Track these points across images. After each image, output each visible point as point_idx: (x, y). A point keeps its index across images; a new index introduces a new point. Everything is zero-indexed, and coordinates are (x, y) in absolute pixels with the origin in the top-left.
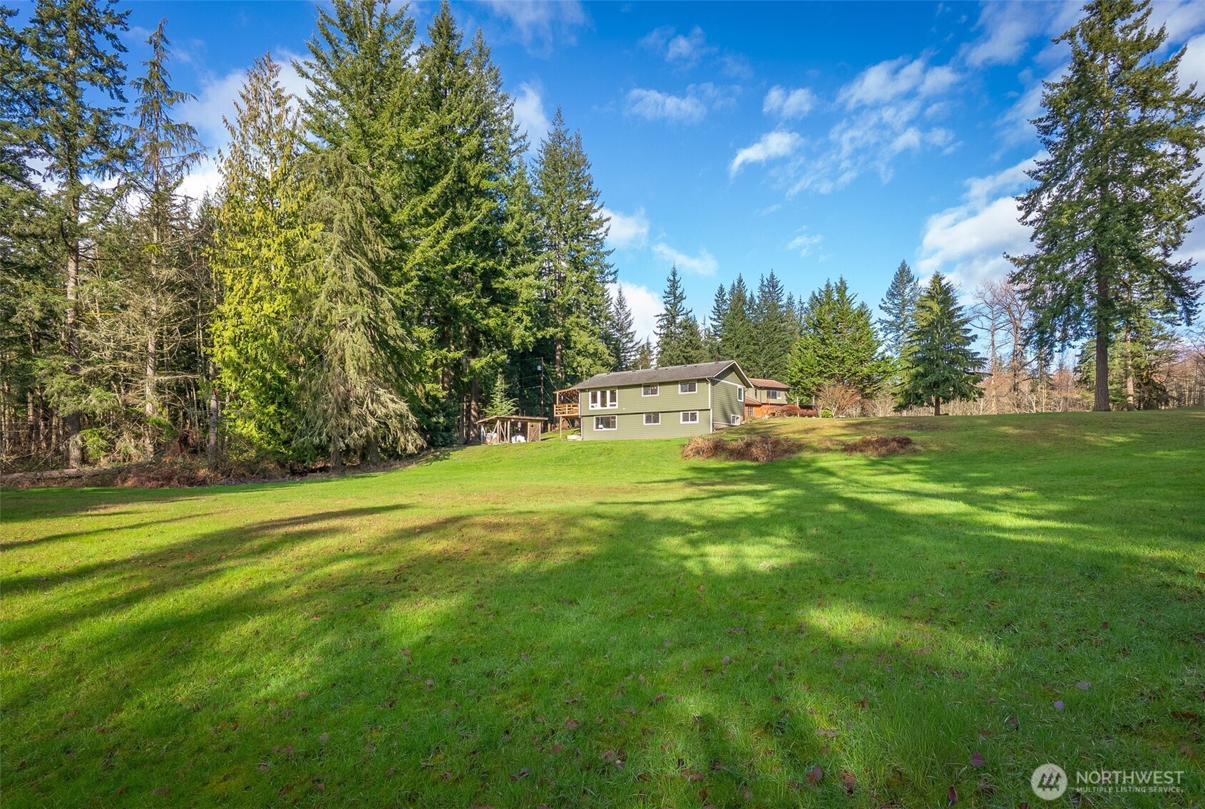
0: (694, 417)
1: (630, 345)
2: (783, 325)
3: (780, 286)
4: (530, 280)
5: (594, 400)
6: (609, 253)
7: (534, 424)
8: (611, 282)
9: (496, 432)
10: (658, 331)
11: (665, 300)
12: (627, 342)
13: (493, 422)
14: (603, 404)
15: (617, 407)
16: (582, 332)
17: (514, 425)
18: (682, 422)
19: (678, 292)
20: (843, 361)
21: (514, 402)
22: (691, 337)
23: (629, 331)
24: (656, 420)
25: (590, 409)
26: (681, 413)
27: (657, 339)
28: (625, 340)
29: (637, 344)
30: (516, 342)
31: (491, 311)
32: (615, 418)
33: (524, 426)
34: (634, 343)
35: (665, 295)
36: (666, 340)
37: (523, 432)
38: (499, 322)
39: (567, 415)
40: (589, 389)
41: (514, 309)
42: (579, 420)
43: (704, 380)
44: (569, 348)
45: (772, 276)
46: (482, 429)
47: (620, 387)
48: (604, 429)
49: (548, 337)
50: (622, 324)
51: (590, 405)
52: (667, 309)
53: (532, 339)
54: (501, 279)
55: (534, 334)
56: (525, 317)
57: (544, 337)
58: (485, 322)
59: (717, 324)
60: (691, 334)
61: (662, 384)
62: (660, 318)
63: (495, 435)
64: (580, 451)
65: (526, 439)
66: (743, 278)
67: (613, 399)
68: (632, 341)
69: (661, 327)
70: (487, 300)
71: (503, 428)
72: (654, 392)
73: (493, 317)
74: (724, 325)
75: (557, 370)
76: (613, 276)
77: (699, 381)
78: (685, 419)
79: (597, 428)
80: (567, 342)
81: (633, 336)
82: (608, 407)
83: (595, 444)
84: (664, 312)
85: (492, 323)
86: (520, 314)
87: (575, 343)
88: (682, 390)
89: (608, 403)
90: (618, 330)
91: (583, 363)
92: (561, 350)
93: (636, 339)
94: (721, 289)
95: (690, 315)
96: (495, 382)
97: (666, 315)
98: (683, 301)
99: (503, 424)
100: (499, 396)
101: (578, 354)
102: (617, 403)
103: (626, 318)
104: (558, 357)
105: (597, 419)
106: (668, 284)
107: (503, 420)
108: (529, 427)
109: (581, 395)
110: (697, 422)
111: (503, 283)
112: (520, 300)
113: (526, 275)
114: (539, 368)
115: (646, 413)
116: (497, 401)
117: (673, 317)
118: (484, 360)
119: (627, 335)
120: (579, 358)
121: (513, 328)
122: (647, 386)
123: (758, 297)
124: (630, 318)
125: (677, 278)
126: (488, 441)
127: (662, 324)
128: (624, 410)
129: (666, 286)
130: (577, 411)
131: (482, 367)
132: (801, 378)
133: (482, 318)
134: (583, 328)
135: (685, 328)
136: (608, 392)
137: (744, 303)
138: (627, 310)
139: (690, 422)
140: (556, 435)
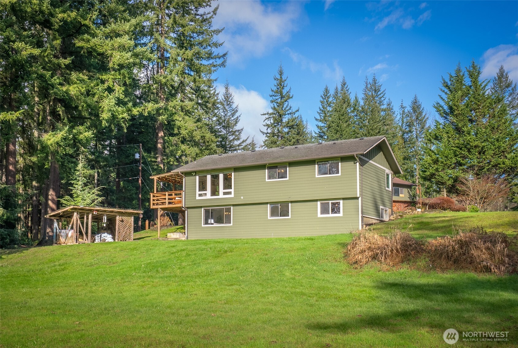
0: (335, 209)
1: (236, 143)
2: (386, 128)
3: (382, 89)
4: (125, 40)
5: (203, 187)
6: (218, 32)
7: (125, 218)
8: (220, 66)
9: (72, 228)
10: (264, 129)
11: (271, 99)
12: (234, 139)
13: (68, 216)
14: (215, 192)
15: (232, 196)
16: (187, 118)
17: (97, 219)
18: (319, 215)
19: (284, 92)
20: (482, 152)
21: (100, 191)
22: (298, 137)
23: (237, 128)
24: (285, 213)
25: (198, 198)
26: (319, 203)
27: (264, 138)
28: (231, 138)
29: (244, 141)
30: (105, 116)
31: (74, 76)
32: (229, 210)
33: (112, 221)
34: (241, 140)
35: (271, 93)
36: (273, 138)
37: (111, 228)
38: (83, 90)
39: (167, 206)
40: (196, 173)
41: (104, 77)
42: (183, 212)
43: (351, 158)
44: (173, 135)
45: (374, 80)
46: (56, 225)
47: (237, 169)
48: (216, 225)
49: (146, 114)
50: (228, 121)
51: (198, 192)
52: (274, 108)
53: (125, 115)
54: (86, 36)
55: (129, 110)
56: (117, 88)
57: (141, 115)
58: (64, 89)
59: (323, 125)
60: (298, 134)
61: (292, 164)
62: (267, 116)
63: (71, 233)
64: (184, 253)
65: (114, 238)
66: (347, 81)
67: (228, 185)
68: (238, 139)
69: (268, 126)
70: (68, 61)
71: (82, 223)
72: (283, 176)
73: (76, 83)
74: (329, 127)
75: (159, 160)
76: (222, 60)
77: (344, 159)
78: (325, 210)
79: (206, 223)
80: (169, 127)
81: (239, 134)
82: (221, 196)
83: (205, 244)
84: (271, 111)
85: (73, 90)
86: (110, 83)
87: (179, 128)
88: (320, 172)
89: (221, 190)
90: (224, 127)
91: (188, 152)
92: (163, 138)
93: (243, 137)
94: (327, 90)
95: (297, 115)
96: (76, 164)
97: (273, 114)
98: (290, 101)
99: (82, 218)
100: (80, 183)
101: (182, 142)
102: (232, 190)
103: (233, 115)
104: (159, 146)
105: (207, 212)
106: (275, 82)
107: (83, 213)
108: (117, 222)
109: (186, 181)
110: (341, 214)
111: (88, 41)
112: (111, 65)
113: (118, 35)
114: (137, 156)
115: (271, 203)
116: (78, 187)
117: (280, 116)
118: (60, 135)
119: (233, 133)
120: (183, 147)
121: (101, 98)
122: (272, 167)
123: (363, 99)
124: (237, 115)
125: (284, 77)
126: (62, 240)
127: (269, 123)
128: (242, 199)
129: (273, 85)
130: (180, 202)
131: (57, 143)
132: (437, 170)
133: (61, 84)
134: (188, 113)
135: (292, 127)
136: (221, 176)
137: (349, 105)
138: (234, 106)
139: (331, 215)
140: (154, 234)
